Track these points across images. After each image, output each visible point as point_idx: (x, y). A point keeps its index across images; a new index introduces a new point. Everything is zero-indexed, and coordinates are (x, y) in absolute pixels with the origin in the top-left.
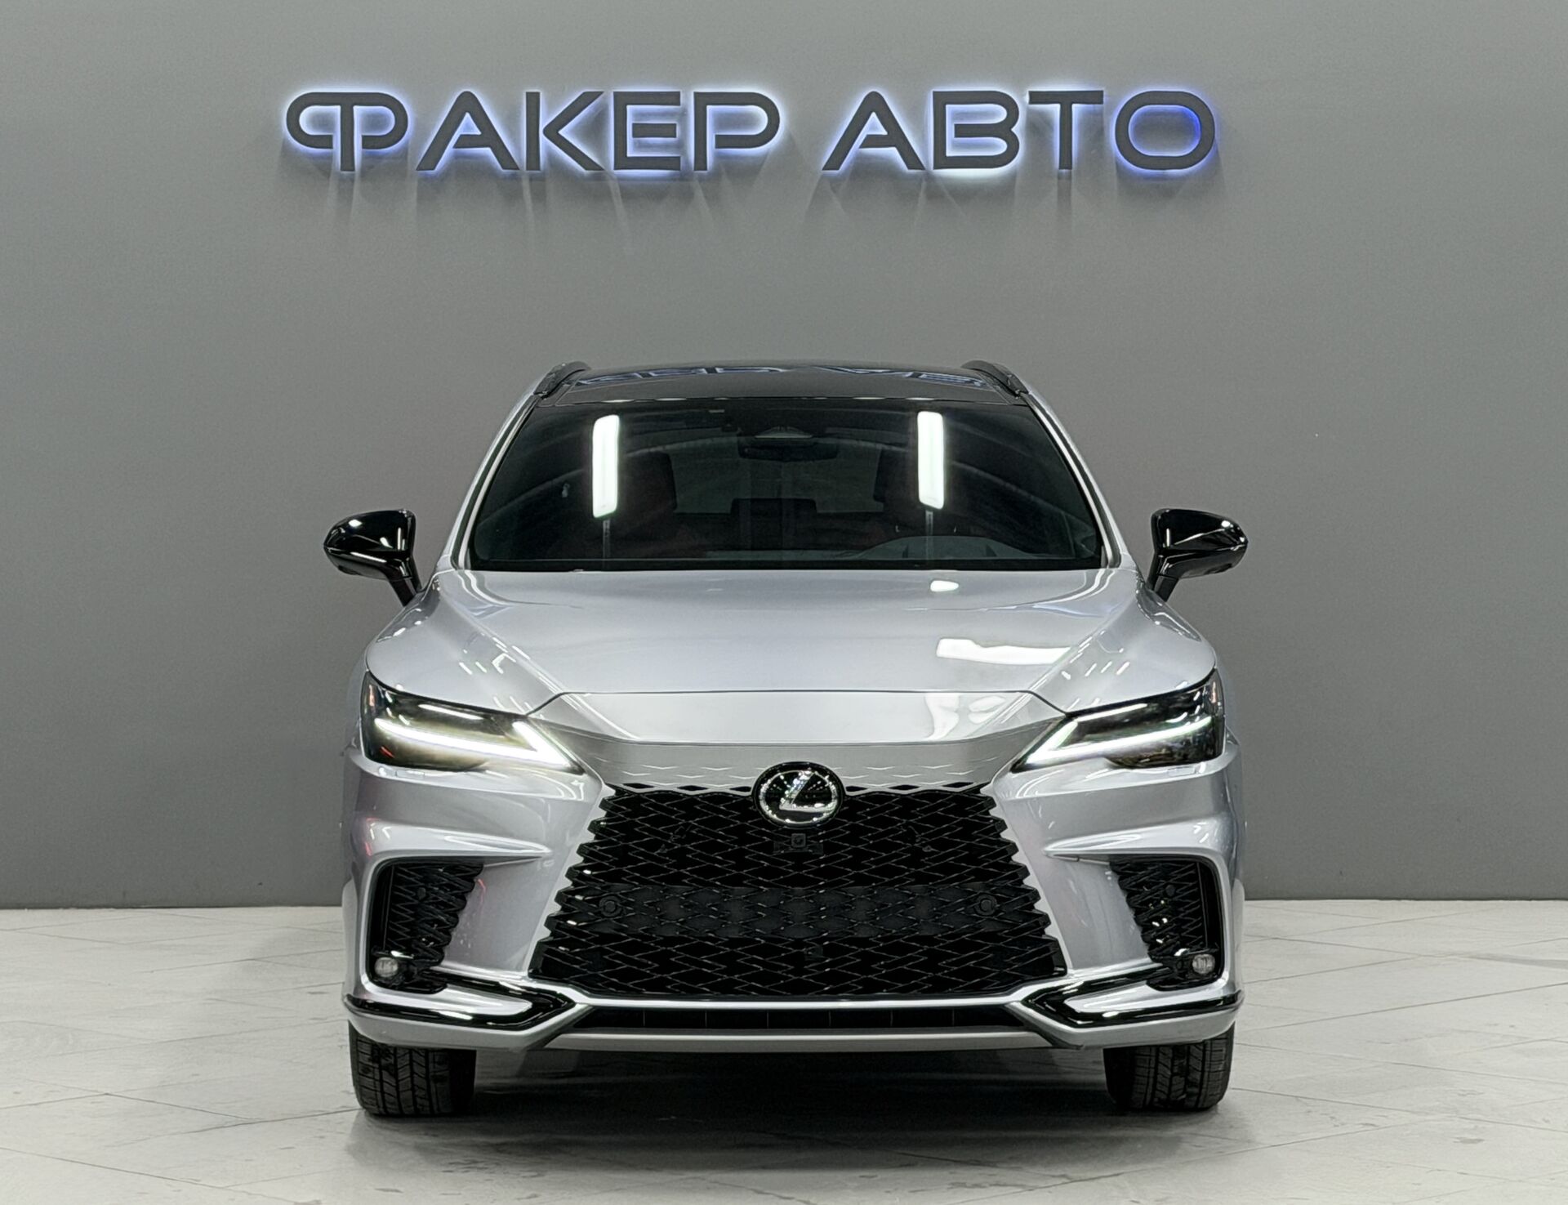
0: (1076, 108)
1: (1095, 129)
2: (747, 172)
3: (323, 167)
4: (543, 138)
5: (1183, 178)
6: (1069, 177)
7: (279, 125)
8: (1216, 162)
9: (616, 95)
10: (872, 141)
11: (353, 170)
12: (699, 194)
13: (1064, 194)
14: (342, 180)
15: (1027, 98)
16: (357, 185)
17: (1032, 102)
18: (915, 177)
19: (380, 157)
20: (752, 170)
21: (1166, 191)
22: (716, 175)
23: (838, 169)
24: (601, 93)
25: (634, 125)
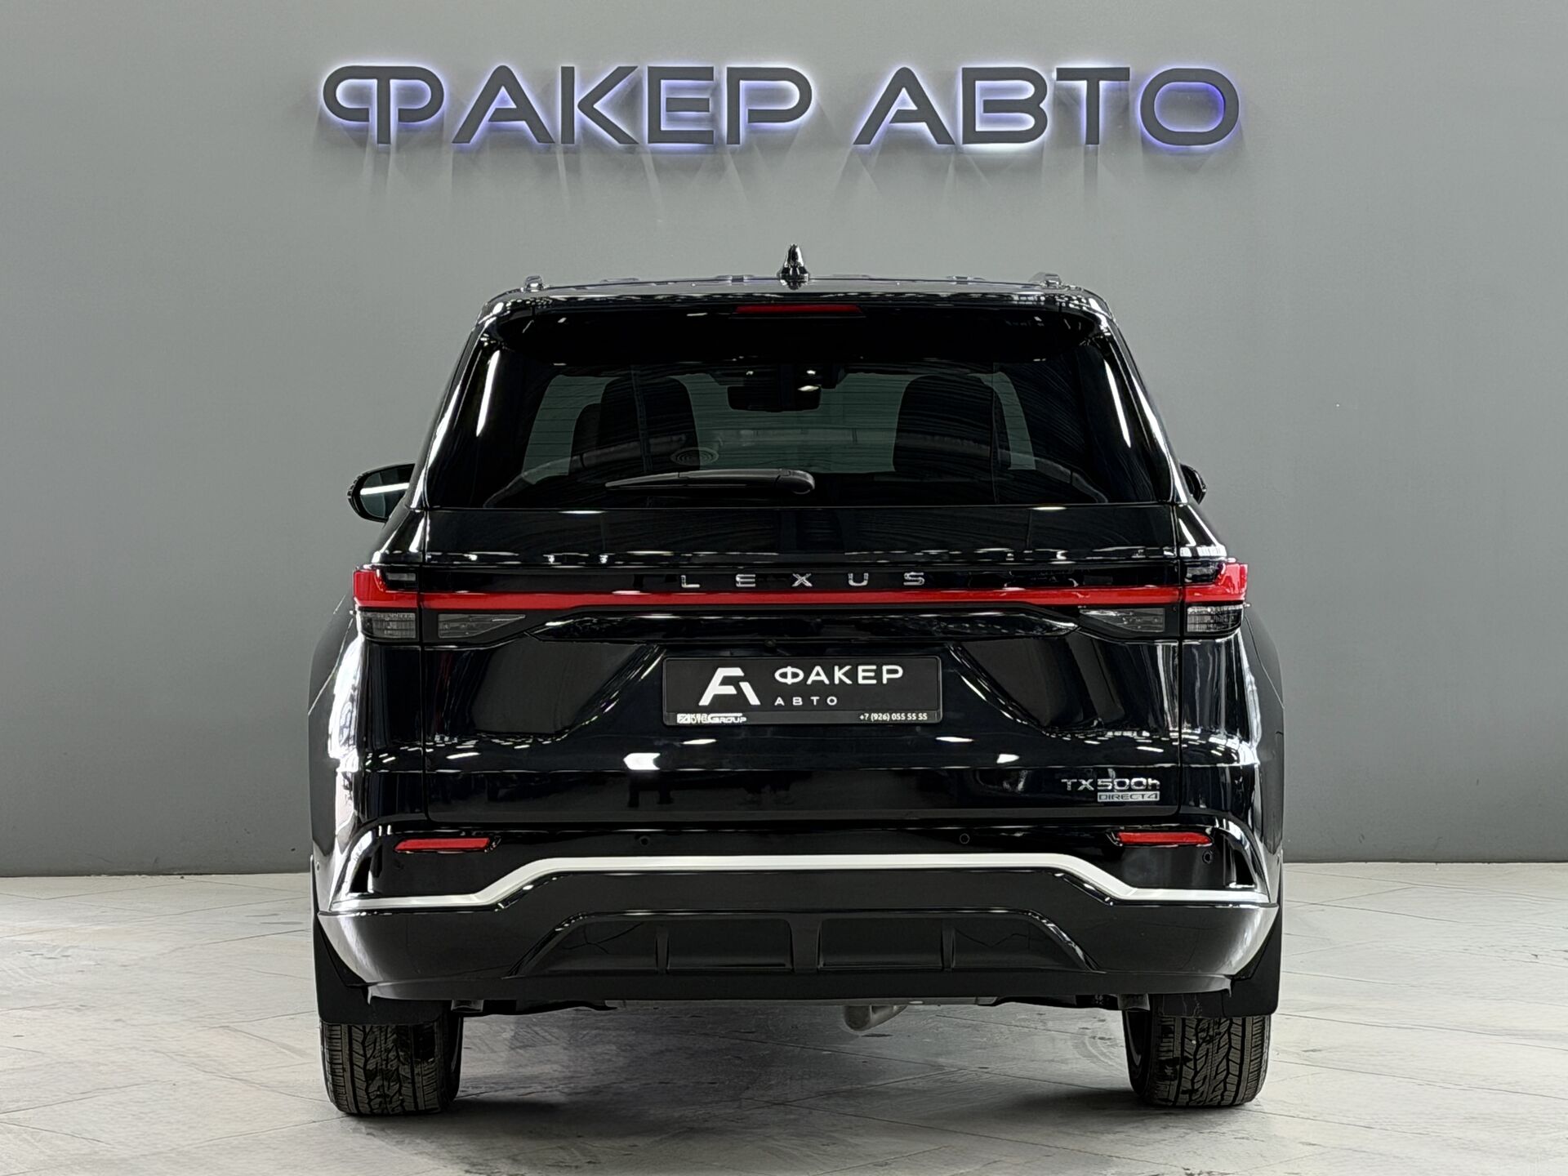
2: (779, 146)
6: (1097, 154)
7: (316, 100)
8: (1241, 137)
12: (731, 167)
13: (1091, 172)
14: (378, 152)
16: (393, 156)
18: (944, 152)
20: (784, 144)
21: (1190, 166)
22: (749, 148)
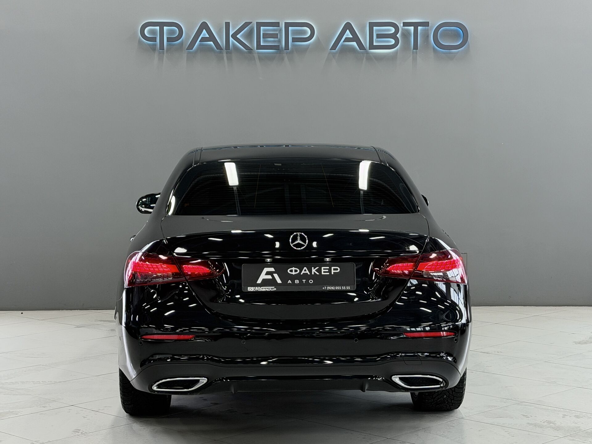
0: (419, 28)
1: (426, 36)
3: (153, 48)
4: (231, 38)
5: (457, 53)
6: (417, 53)
7: (137, 33)
8: (469, 47)
9: (256, 22)
10: (347, 40)
11: (164, 50)
12: (286, 59)
13: (415, 59)
14: (160, 53)
15: (402, 25)
16: (165, 54)
17: (403, 26)
18: (362, 52)
19: (174, 45)
20: (305, 50)
21: (450, 57)
22: (292, 52)
23: (335, 50)
24: (252, 22)
25: (263, 33)
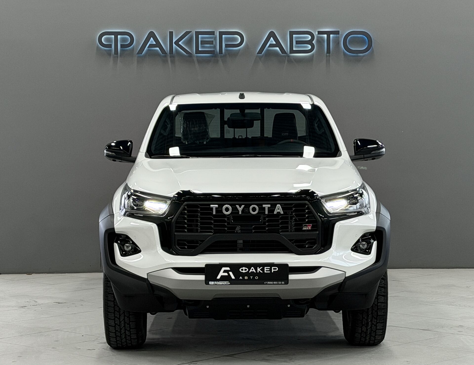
0: (331, 35)
1: (337, 42)
2: (234, 55)
3: (109, 53)
4: (174, 44)
5: (364, 56)
6: (330, 56)
8: (373, 51)
9: (196, 32)
10: (271, 45)
11: (118, 54)
12: (220, 61)
13: (328, 61)
14: (114, 57)
15: (317, 33)
17: (318, 34)
18: (284, 56)
20: (237, 53)
21: (358, 60)
22: (225, 55)
23: (261, 54)
24: (191, 31)
25: (201, 41)
